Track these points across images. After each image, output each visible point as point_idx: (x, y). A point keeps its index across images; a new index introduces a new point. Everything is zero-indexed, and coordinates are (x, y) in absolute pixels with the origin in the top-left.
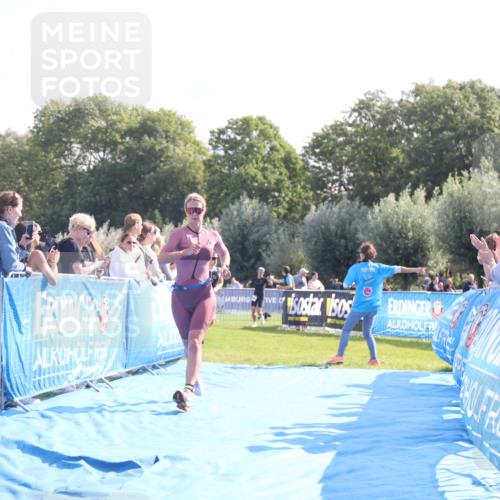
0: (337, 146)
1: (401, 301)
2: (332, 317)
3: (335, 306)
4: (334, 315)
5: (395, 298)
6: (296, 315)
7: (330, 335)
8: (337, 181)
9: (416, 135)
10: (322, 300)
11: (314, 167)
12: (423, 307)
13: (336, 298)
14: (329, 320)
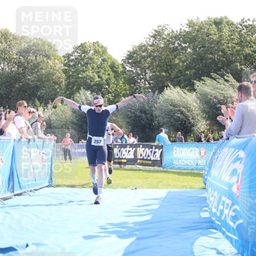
0: (143, 58)
1: (181, 149)
2: (140, 159)
3: (142, 152)
4: (142, 157)
5: (177, 147)
6: (119, 158)
7: (140, 170)
8: (143, 78)
9: (189, 50)
10: (134, 149)
11: (129, 71)
12: (194, 152)
13: (142, 147)
14: (139, 161)
